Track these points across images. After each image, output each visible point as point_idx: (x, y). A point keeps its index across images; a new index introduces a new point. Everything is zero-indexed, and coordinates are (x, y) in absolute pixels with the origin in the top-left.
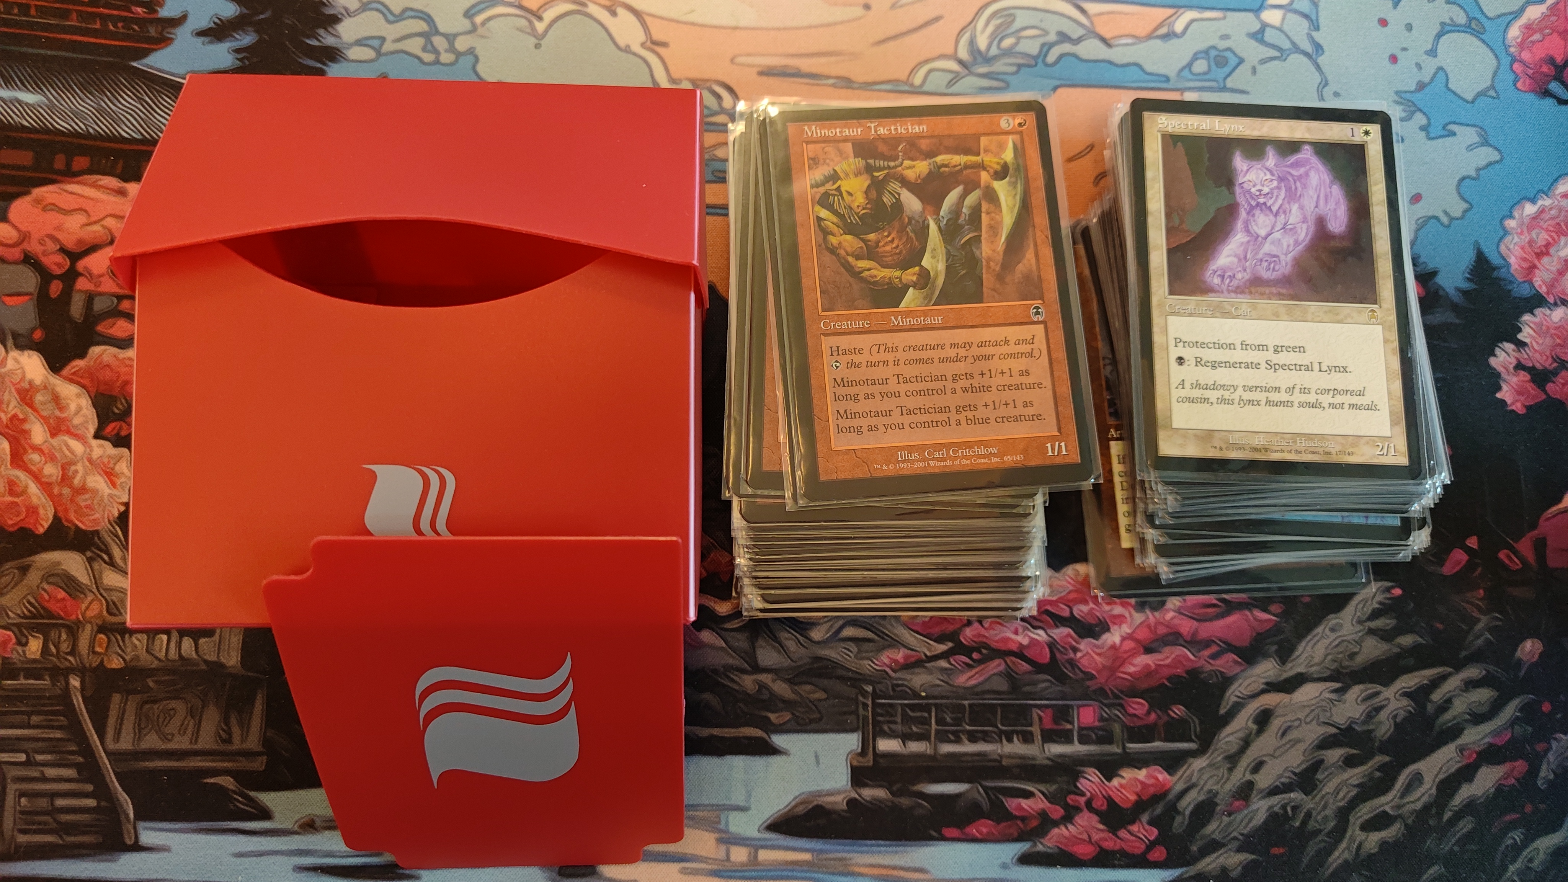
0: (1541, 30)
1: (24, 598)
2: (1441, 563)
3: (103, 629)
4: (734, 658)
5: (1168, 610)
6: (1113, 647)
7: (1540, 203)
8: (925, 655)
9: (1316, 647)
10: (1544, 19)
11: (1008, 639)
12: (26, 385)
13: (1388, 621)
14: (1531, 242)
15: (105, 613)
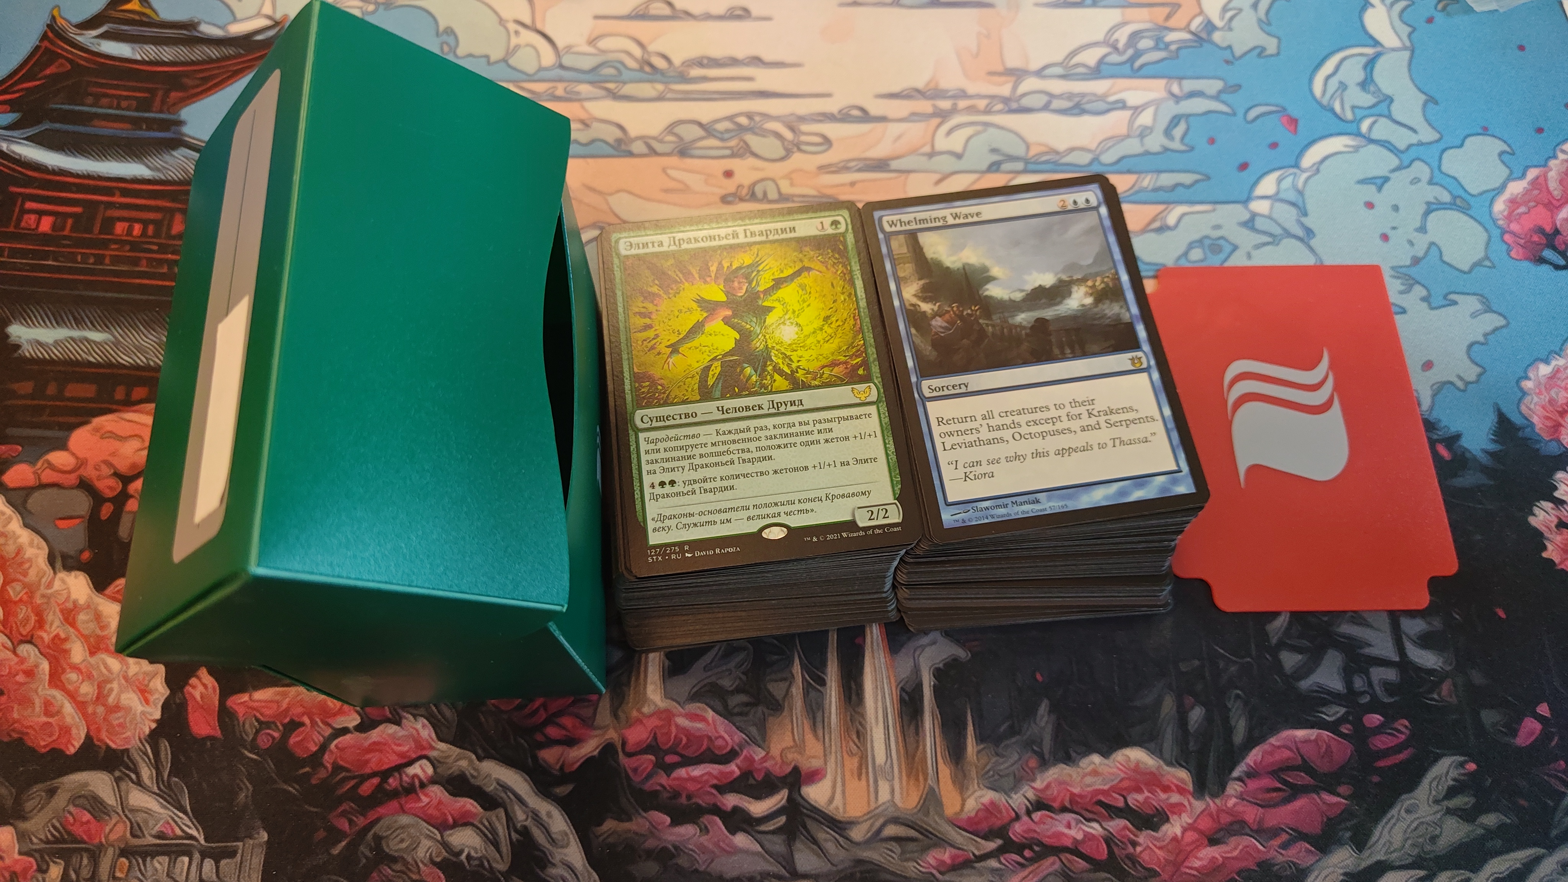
0: (1525, 203)
1: (50, 820)
2: (1514, 733)
3: (125, 852)
4: (771, 863)
5: (1229, 797)
6: (1175, 839)
7: (1554, 363)
8: (974, 854)
9: (1394, 831)
10: (1526, 194)
11: (1061, 834)
12: (70, 605)
13: (1466, 799)
14: (1552, 401)
15: (128, 835)
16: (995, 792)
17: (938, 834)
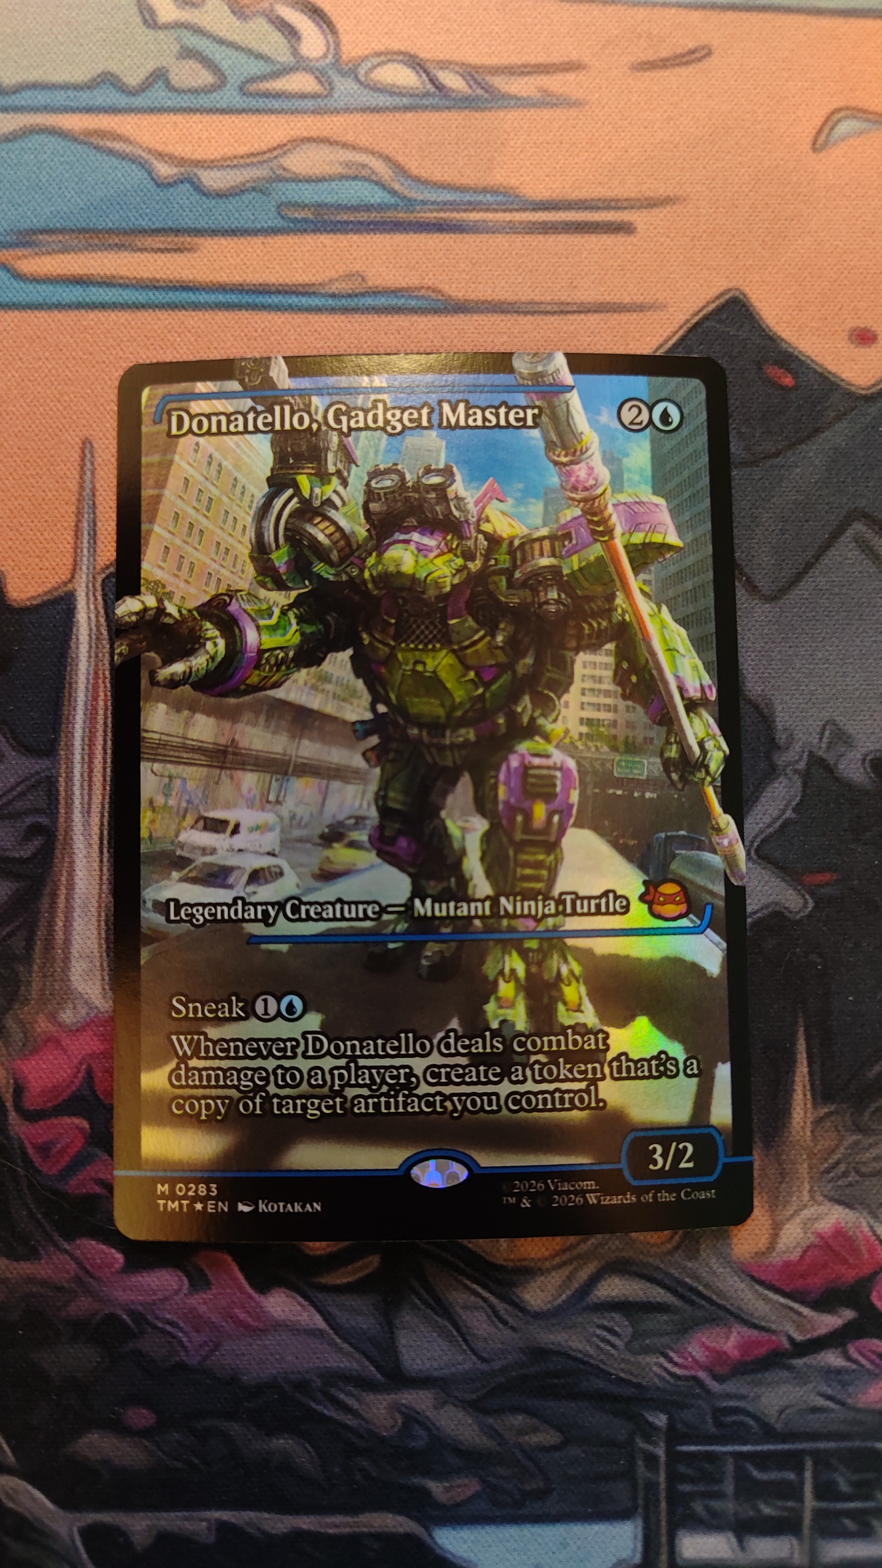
8: (791, 1339)
16: (847, 1211)
17: (714, 1297)
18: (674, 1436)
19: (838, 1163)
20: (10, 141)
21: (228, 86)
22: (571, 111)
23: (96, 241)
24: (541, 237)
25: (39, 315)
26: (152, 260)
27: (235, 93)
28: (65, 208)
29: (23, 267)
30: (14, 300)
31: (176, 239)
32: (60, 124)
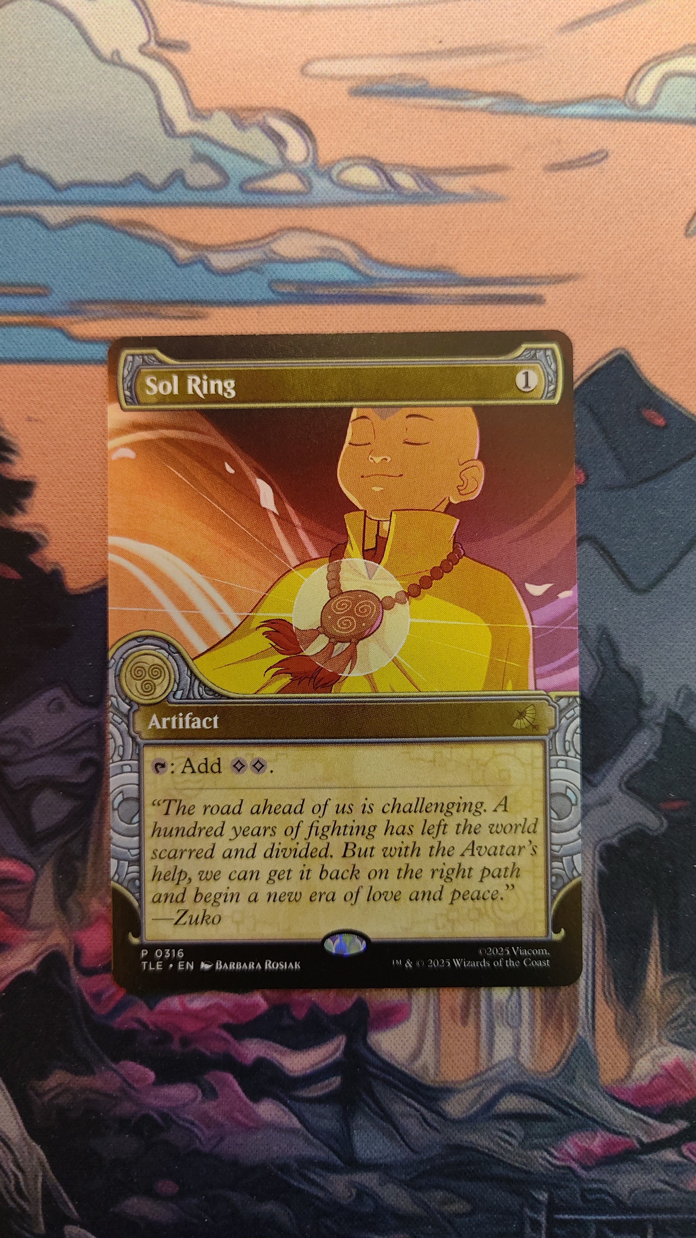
4: (315, 1146)
8: (640, 1142)
16: (685, 1050)
17: (585, 1111)
18: (552, 1207)
19: (679, 1016)
20: (63, 229)
21: (231, 185)
22: (497, 205)
23: (131, 310)
24: (471, 307)
25: (88, 369)
26: (173, 326)
27: (236, 191)
28: (107, 284)
29: (75, 330)
30: (69, 356)
31: (191, 309)
32: (102, 216)
